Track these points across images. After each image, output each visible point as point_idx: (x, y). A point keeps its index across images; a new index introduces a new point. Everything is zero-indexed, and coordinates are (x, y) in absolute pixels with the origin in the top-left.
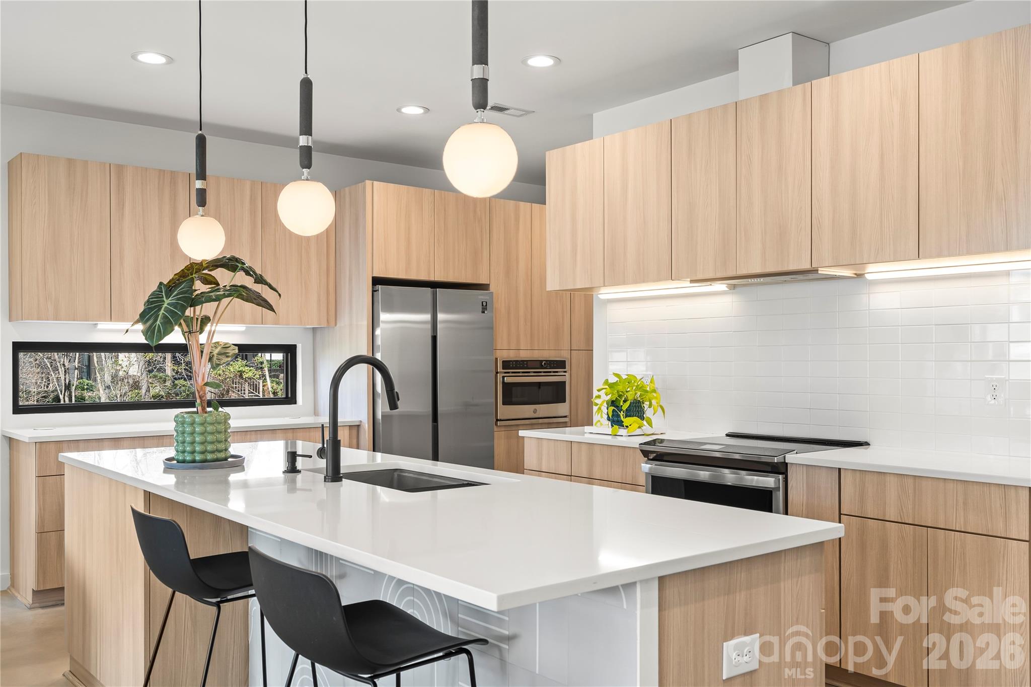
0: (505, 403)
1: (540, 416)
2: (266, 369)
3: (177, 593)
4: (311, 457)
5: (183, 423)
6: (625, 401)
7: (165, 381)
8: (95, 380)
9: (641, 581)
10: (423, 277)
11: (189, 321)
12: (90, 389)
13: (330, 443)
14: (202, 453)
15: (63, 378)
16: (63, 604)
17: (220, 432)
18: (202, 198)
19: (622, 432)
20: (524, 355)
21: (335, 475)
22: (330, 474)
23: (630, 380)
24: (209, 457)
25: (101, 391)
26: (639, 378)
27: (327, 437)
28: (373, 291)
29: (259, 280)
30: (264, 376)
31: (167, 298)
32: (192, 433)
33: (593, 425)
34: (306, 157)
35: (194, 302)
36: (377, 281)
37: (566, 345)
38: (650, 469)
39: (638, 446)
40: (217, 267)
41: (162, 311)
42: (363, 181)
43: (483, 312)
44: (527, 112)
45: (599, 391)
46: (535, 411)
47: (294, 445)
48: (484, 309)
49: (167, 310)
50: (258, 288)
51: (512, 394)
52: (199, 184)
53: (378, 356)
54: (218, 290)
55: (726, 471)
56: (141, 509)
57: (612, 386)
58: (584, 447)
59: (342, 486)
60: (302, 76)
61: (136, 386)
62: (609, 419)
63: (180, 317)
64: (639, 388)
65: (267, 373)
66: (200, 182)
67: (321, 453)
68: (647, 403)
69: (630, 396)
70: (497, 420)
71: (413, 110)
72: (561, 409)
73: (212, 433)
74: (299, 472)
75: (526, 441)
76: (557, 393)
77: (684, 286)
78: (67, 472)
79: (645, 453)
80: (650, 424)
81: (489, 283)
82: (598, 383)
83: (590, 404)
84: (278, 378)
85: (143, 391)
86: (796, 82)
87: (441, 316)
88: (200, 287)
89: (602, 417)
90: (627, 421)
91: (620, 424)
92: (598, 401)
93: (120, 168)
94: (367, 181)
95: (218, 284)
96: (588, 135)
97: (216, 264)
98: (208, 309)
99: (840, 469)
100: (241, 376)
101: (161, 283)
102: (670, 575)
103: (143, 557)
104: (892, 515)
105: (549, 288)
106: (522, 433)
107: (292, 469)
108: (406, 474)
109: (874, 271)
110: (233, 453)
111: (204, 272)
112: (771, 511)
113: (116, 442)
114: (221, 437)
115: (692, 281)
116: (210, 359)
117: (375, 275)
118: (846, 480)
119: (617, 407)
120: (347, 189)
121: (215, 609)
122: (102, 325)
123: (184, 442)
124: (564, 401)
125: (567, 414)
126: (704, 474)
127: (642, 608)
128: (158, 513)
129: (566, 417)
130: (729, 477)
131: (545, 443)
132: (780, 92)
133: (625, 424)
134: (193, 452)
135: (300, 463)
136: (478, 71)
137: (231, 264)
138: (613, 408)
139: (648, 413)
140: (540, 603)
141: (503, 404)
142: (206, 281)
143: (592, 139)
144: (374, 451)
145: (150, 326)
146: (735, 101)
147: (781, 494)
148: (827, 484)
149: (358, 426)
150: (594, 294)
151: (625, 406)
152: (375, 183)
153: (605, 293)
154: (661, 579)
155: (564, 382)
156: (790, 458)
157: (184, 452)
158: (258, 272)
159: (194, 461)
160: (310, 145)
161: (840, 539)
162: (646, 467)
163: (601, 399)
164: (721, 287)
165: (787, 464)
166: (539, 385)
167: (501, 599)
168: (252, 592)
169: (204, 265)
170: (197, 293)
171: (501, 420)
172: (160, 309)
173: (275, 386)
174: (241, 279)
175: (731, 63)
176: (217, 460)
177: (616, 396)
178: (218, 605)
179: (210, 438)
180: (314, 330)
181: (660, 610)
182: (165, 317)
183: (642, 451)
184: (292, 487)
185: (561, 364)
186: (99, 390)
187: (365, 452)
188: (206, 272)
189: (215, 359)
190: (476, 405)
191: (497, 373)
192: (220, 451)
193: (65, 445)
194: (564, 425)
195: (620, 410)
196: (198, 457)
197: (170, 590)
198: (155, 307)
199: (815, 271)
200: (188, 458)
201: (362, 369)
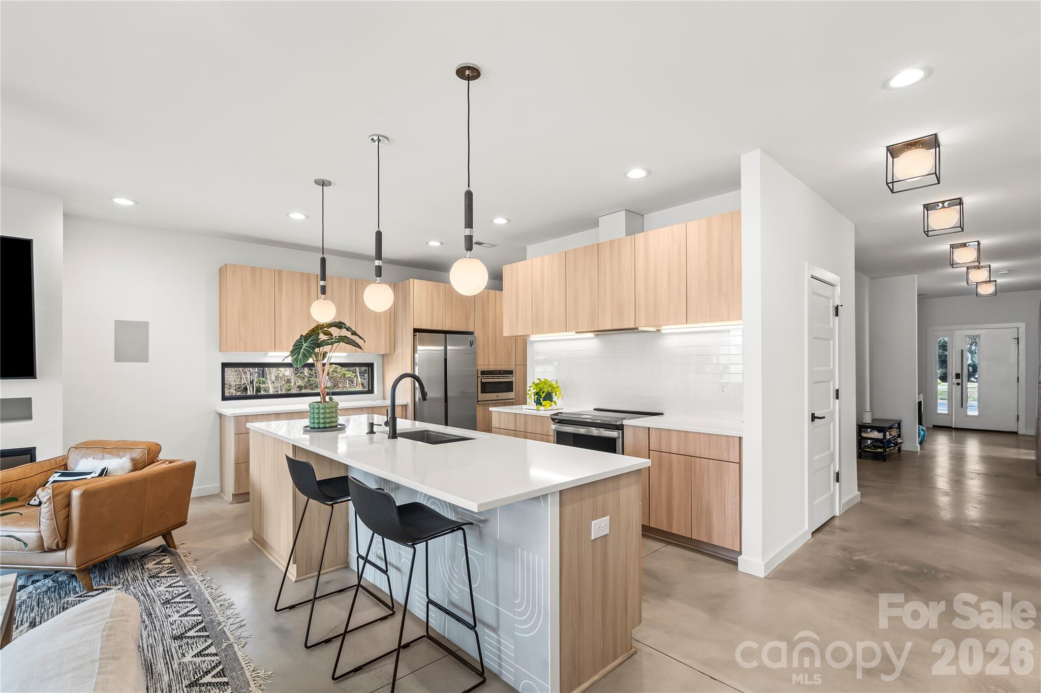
1: (500, 399)
2: (358, 372)
3: (310, 499)
4: (381, 425)
5: (313, 408)
6: (543, 393)
7: (304, 378)
8: (267, 379)
9: (551, 493)
10: (440, 328)
11: (316, 355)
12: (264, 382)
13: (391, 419)
14: (324, 423)
15: (249, 378)
16: (249, 501)
17: (333, 413)
18: (323, 290)
19: (541, 408)
20: (492, 368)
21: (394, 435)
22: (391, 435)
23: (546, 382)
24: (328, 425)
25: (270, 384)
26: (550, 381)
27: (390, 415)
28: (414, 336)
29: (354, 333)
30: (356, 376)
31: (305, 343)
32: (318, 413)
33: (526, 404)
34: (379, 271)
35: (319, 345)
36: (416, 330)
37: (513, 363)
38: (556, 427)
39: (549, 416)
40: (332, 326)
41: (302, 350)
42: (409, 279)
43: (471, 346)
44: (493, 245)
45: (530, 387)
47: (373, 418)
48: (471, 344)
49: (304, 349)
50: (354, 337)
51: (486, 388)
52: (322, 283)
53: (417, 373)
54: (332, 339)
55: (593, 428)
56: (291, 456)
57: (536, 385)
58: (522, 416)
59: (397, 441)
60: (377, 229)
61: (288, 381)
62: (535, 402)
63: (312, 353)
64: (550, 386)
65: (358, 375)
66: (323, 282)
67: (386, 424)
68: (554, 394)
69: (546, 390)
70: (478, 401)
71: (435, 244)
72: (511, 395)
73: (329, 413)
74: (375, 433)
75: (493, 413)
76: (509, 387)
77: (572, 335)
78: (251, 434)
79: (553, 420)
80: (555, 404)
81: (473, 331)
82: (529, 383)
83: (525, 394)
84: (364, 376)
85: (292, 384)
86: (627, 235)
87: (449, 347)
88: (322, 337)
89: (531, 400)
90: (544, 403)
91: (541, 404)
92: (529, 392)
93: (280, 272)
94: (411, 279)
95: (332, 335)
96: (524, 258)
97: (331, 325)
98: (326, 348)
99: (649, 428)
100: (344, 376)
101: (302, 335)
102: (565, 489)
103: (292, 481)
104: (674, 450)
105: (505, 335)
106: (491, 409)
107: (372, 432)
108: (431, 433)
109: (665, 329)
110: (340, 423)
111: (325, 329)
112: (616, 453)
113: (278, 416)
114: (334, 415)
115: (576, 333)
116: (328, 374)
117: (415, 327)
118: (652, 433)
119: (539, 395)
120: (400, 283)
121: (330, 507)
122: (270, 354)
123: (314, 418)
124: (513, 391)
125: (514, 397)
126: (582, 430)
127: (551, 506)
128: (301, 458)
129: (513, 399)
130: (595, 432)
131: (502, 414)
132: (620, 240)
133: (543, 405)
134: (319, 423)
135: (375, 429)
136: (467, 232)
137: (339, 325)
138: (537, 396)
139: (555, 398)
140: (500, 507)
141: (481, 393)
142: (326, 334)
143: (526, 259)
144: (414, 420)
145: (296, 358)
146: (597, 243)
147: (620, 440)
148: (643, 436)
149: (406, 405)
150: (528, 338)
151: (543, 395)
152: (415, 280)
153: (533, 338)
154: (561, 492)
155: (513, 382)
156: (625, 422)
157: (314, 423)
158: (354, 329)
159: (319, 428)
160: (380, 265)
161: (649, 467)
162: (554, 427)
163: (531, 391)
164: (591, 335)
165: (623, 425)
166: (500, 383)
167: (479, 506)
168: (350, 498)
169: (325, 325)
170: (320, 340)
171: (480, 401)
172: (301, 349)
173: (363, 381)
174: (344, 333)
175: (594, 223)
176: (332, 427)
177: (538, 390)
178: (332, 505)
179: (328, 416)
180: (383, 355)
181: (560, 507)
182: (304, 353)
183: (551, 418)
184: (371, 441)
185: (511, 372)
186: (268, 384)
187: (410, 421)
188: (326, 329)
189: (330, 374)
190: (467, 393)
191: (478, 377)
192: (333, 422)
193: (250, 418)
194: (512, 404)
195: (541, 397)
196: (321, 426)
197: (307, 498)
198: (298, 348)
199: (637, 328)
200: (316, 426)
201: (409, 380)
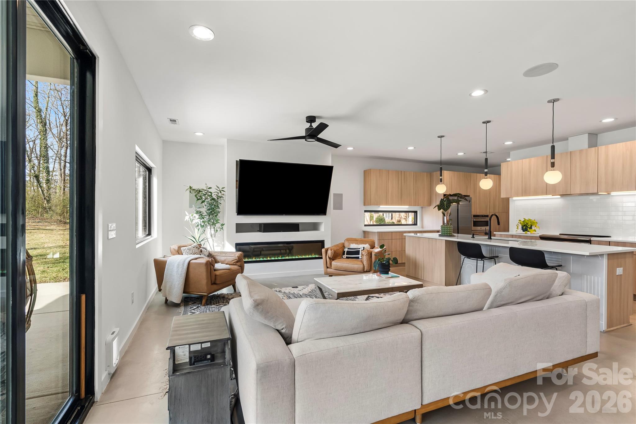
0: (474, 226)
19: (528, 233)
20: (478, 214)
33: (511, 231)
37: (488, 211)
46: (481, 228)
48: (469, 202)
51: (476, 224)
77: (550, 196)
81: (470, 195)
86: (589, 147)
105: (502, 197)
134: (447, 233)
146: (570, 151)
153: (514, 198)
159: (447, 235)
164: (559, 197)
191: (472, 218)
192: (451, 233)
199: (598, 193)
200: (446, 235)
